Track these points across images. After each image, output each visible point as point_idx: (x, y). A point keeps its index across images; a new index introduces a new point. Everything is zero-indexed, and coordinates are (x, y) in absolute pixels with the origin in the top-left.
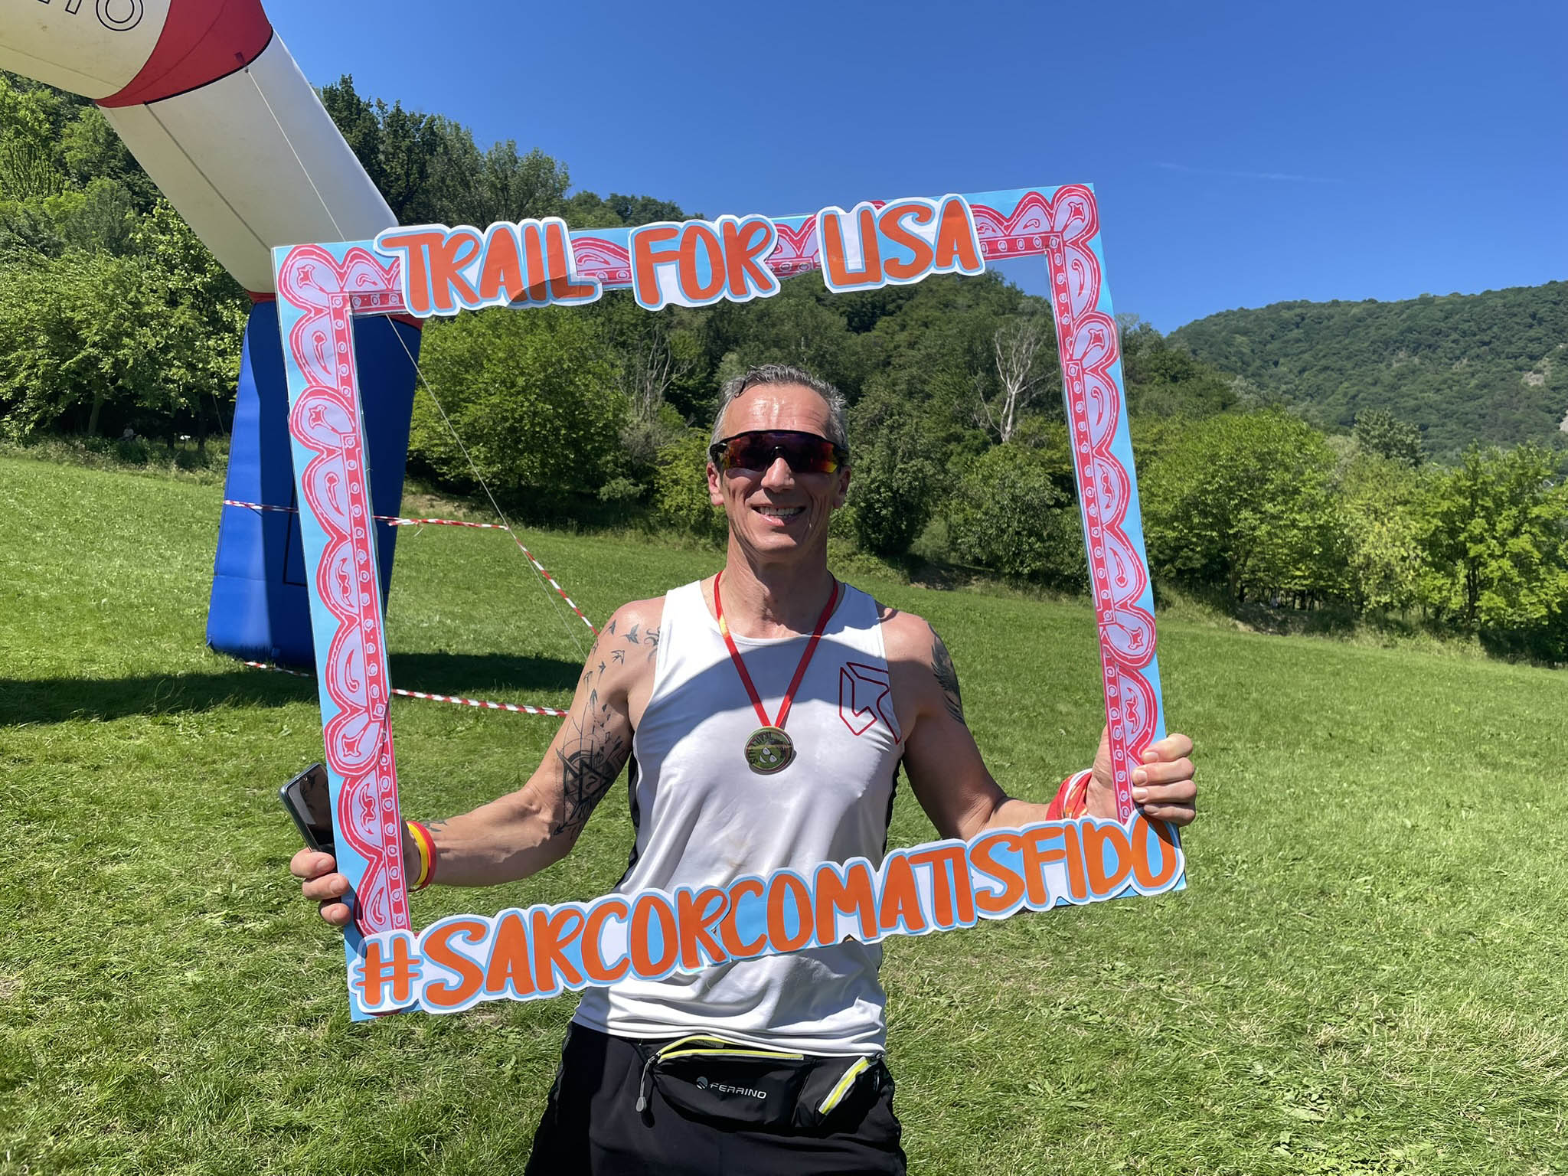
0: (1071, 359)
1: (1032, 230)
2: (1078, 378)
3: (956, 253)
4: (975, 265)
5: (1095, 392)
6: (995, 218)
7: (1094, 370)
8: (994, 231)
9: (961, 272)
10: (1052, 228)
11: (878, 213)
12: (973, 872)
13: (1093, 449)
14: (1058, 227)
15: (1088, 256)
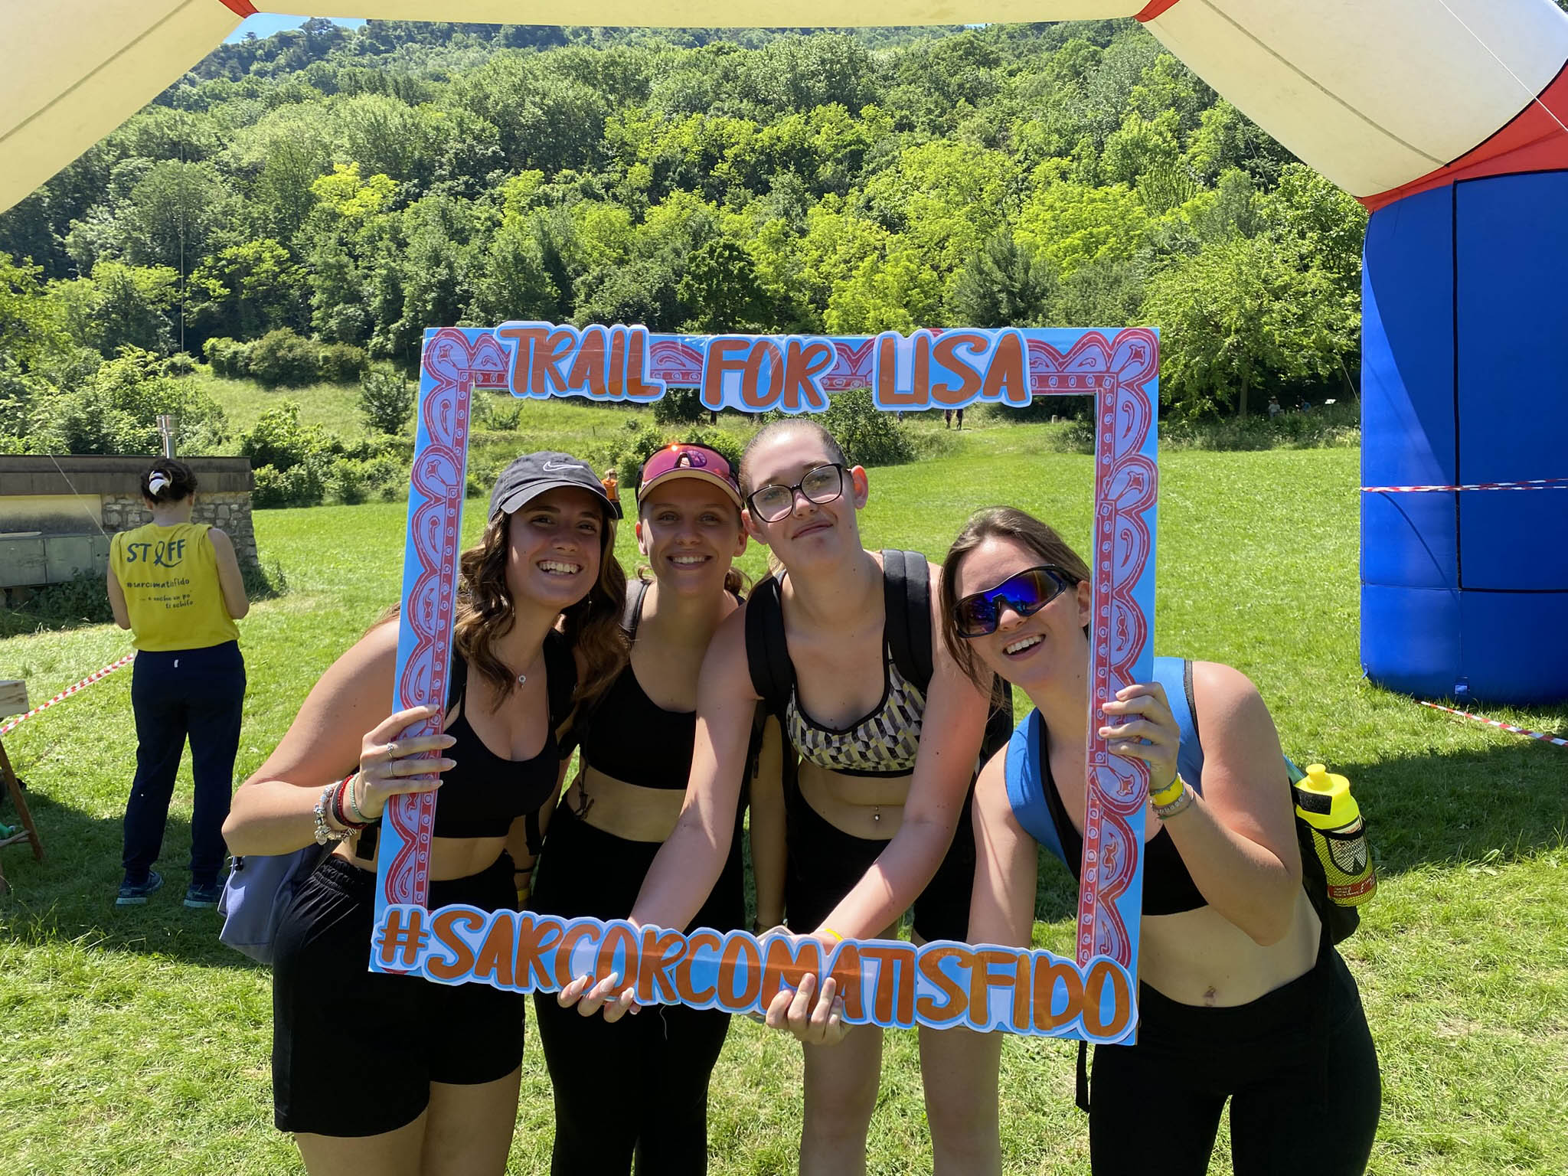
0: (1105, 499)
1: (1087, 368)
2: (1109, 519)
3: (1004, 385)
4: (1023, 397)
5: (1126, 534)
6: (1049, 352)
7: (1128, 513)
8: (1047, 366)
9: (1007, 402)
10: (1109, 368)
11: (934, 340)
12: (919, 978)
13: (1113, 589)
14: (1115, 368)
15: (1142, 399)
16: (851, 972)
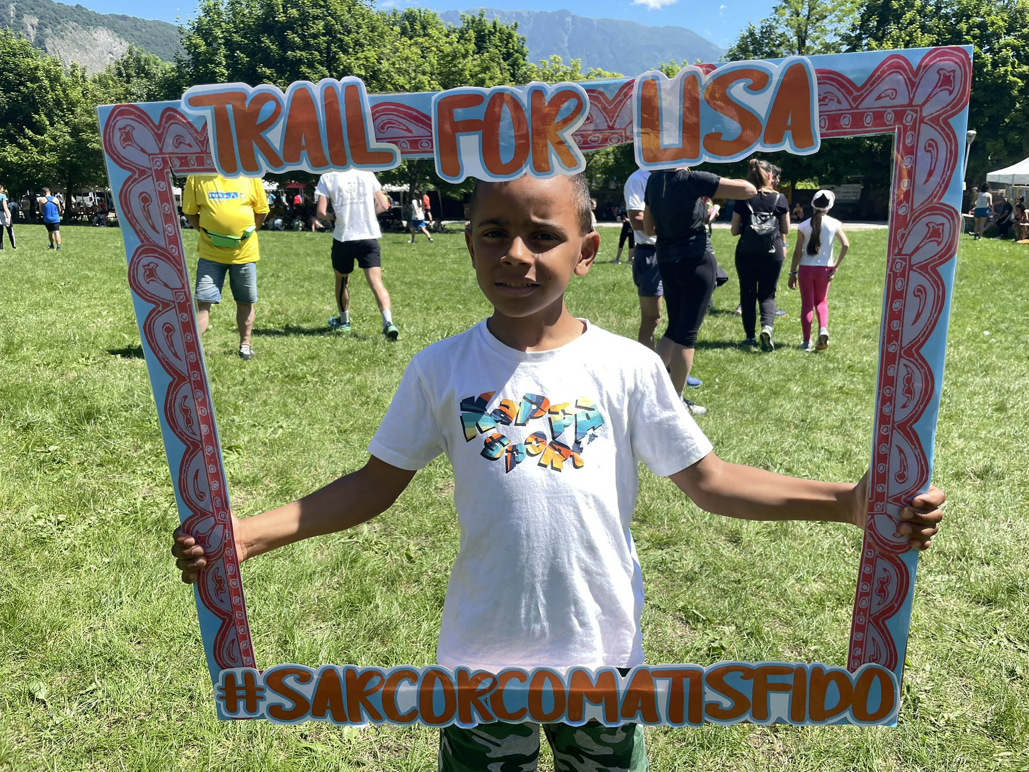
0: (899, 253)
1: (886, 102)
2: (903, 275)
3: (788, 128)
4: (811, 144)
5: (919, 290)
7: (923, 268)
8: (839, 102)
9: (790, 151)
10: (911, 100)
11: (706, 79)
12: (706, 689)
13: (901, 348)
14: (918, 101)
15: (948, 136)
16: (645, 689)
